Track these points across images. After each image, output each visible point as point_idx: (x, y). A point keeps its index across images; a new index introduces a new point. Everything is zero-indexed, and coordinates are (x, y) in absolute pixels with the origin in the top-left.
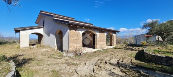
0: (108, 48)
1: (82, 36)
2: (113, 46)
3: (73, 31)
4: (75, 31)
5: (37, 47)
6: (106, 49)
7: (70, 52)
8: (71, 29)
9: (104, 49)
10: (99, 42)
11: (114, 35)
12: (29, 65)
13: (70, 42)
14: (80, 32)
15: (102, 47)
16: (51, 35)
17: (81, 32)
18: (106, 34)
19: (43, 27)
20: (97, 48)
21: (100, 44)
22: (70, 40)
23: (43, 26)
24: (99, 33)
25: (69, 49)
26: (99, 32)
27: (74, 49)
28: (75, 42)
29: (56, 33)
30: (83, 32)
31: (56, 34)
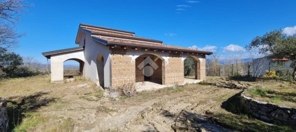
0: (187, 84)
1: (134, 63)
2: (200, 79)
3: (119, 55)
4: (121, 56)
5: (75, 80)
6: (183, 84)
7: (114, 90)
8: (115, 54)
9: (180, 84)
10: (168, 72)
11: (201, 60)
12: (47, 108)
13: (112, 75)
14: (131, 58)
15: (175, 82)
16: (92, 62)
17: (133, 58)
18: (183, 59)
19: (83, 50)
20: (164, 84)
21: (171, 77)
22: (112, 71)
23: (84, 47)
24: (168, 58)
25: (111, 85)
26: (169, 56)
27: (120, 85)
28: (122, 74)
29: (97, 58)
30: (136, 57)
31: (97, 61)
